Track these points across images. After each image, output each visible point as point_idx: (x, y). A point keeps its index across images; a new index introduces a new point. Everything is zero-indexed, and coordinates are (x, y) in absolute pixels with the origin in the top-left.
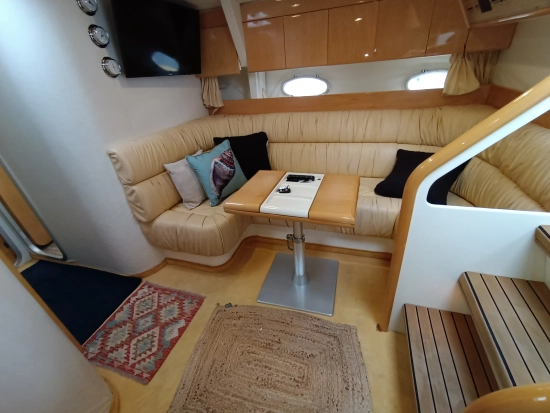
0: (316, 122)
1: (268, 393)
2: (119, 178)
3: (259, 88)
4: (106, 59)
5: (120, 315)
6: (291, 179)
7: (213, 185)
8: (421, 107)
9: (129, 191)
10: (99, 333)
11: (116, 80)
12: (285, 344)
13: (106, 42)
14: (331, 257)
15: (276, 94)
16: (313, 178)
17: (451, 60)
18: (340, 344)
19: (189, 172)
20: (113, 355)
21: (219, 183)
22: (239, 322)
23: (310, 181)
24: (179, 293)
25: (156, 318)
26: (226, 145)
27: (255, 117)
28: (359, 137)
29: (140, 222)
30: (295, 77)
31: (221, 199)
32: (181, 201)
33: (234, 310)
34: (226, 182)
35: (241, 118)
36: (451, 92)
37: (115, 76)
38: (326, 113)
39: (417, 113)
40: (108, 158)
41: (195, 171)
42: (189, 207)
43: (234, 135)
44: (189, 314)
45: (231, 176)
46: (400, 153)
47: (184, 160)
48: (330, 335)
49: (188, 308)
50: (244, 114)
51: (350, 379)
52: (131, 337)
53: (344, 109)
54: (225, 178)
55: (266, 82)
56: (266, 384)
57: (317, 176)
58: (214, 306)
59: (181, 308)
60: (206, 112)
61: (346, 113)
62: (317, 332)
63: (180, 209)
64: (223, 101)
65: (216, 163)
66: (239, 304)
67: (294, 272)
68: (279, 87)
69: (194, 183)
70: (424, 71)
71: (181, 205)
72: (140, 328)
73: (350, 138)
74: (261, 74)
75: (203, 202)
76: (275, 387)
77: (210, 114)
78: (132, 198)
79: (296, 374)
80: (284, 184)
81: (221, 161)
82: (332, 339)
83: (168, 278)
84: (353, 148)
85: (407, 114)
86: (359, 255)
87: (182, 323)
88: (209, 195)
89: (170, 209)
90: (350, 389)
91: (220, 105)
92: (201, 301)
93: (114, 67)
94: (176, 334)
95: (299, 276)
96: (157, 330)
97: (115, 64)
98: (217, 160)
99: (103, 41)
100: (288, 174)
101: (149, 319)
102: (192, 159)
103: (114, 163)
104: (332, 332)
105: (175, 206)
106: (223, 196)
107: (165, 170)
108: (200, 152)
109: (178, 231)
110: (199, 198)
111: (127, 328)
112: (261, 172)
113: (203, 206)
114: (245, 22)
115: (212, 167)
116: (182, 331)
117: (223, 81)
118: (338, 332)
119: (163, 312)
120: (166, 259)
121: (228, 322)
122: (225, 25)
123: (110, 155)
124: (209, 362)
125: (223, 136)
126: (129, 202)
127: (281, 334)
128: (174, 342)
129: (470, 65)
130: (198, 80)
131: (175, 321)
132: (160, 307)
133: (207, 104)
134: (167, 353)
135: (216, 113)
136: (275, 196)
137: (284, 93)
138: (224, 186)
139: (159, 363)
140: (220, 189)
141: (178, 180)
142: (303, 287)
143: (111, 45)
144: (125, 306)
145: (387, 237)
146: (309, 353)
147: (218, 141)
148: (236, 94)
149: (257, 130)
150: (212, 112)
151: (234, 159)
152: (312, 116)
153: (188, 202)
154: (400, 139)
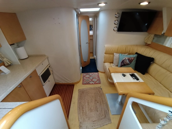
1: (87, 104)
4: (115, 27)
5: (91, 74)
7: (120, 64)
10: (87, 73)
11: (115, 32)
12: (98, 104)
13: (117, 24)
16: (138, 79)
18: (104, 118)
19: (118, 57)
20: (84, 77)
21: (122, 64)
22: (98, 92)
24: (99, 79)
25: (92, 79)
32: (113, 63)
33: (101, 90)
42: (114, 65)
44: (96, 83)
45: (128, 64)
47: (119, 54)
48: (105, 115)
49: (97, 82)
51: (96, 122)
52: (88, 78)
54: (125, 64)
56: (88, 103)
58: (100, 86)
59: (96, 81)
62: (104, 111)
65: (126, 59)
66: (103, 91)
69: (117, 60)
72: (90, 78)
76: (88, 105)
79: (92, 108)
82: (104, 116)
83: (101, 75)
87: (94, 83)
88: (118, 65)
90: (94, 123)
92: (100, 83)
93: (116, 29)
94: (91, 83)
96: (91, 80)
98: (127, 58)
101: (92, 78)
102: (121, 55)
104: (106, 115)
105: (111, 63)
107: (113, 54)
110: (116, 65)
111: (89, 76)
113: (116, 67)
115: (124, 59)
116: (92, 84)
118: (107, 117)
119: (94, 79)
121: (97, 90)
123: (105, 46)
124: (88, 91)
127: (100, 102)
128: (90, 84)
131: (94, 82)
132: (95, 78)
134: (88, 84)
135: (147, 45)
139: (86, 84)
140: (122, 66)
144: (92, 73)
146: (98, 110)
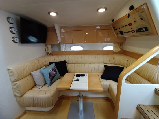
0: (81, 58)
2: (10, 79)
3: (63, 48)
4: (14, 37)
6: (78, 76)
7: (49, 79)
8: (109, 54)
9: (14, 84)
11: (17, 44)
13: (15, 32)
14: (90, 101)
15: (68, 50)
16: (84, 75)
17: (113, 44)
19: (40, 75)
21: (51, 78)
23: (84, 76)
26: (53, 65)
27: (62, 56)
28: (94, 62)
29: (16, 96)
30: (74, 46)
31: (51, 83)
32: (35, 85)
34: (53, 77)
35: (58, 56)
36: (115, 51)
37: (16, 43)
38: (84, 55)
39: (108, 56)
40: (7, 71)
41: (43, 74)
42: (39, 88)
43: (56, 61)
45: (55, 75)
46: (105, 66)
47: (39, 70)
50: (59, 55)
53: (89, 54)
54: (53, 76)
55: (66, 46)
57: (86, 74)
60: (46, 54)
61: (89, 56)
63: (35, 89)
64: (52, 51)
65: (50, 71)
67: (79, 109)
68: (69, 48)
69: (42, 78)
70: (107, 46)
71: (35, 87)
73: (91, 62)
74: (64, 44)
75: (44, 85)
77: (47, 55)
78: (15, 87)
80: (76, 78)
81: (52, 70)
84: (92, 65)
85: (105, 56)
86: (98, 99)
88: (47, 82)
89: (31, 89)
91: (51, 52)
95: (81, 111)
97: (17, 39)
98: (51, 70)
99: (14, 32)
100: (76, 74)
102: (41, 70)
103: (9, 73)
105: (33, 87)
106: (52, 82)
107: (31, 74)
108: (44, 67)
109: (34, 99)
110: (43, 84)
112: (67, 74)
113: (44, 87)
114: (61, 31)
117: (52, 46)
120: (26, 111)
122: (55, 31)
123: (8, 70)
125: (52, 62)
126: (13, 88)
129: (118, 45)
130: (44, 45)
133: (47, 52)
135: (50, 55)
136: (74, 83)
137: (71, 50)
138: (53, 79)
140: (52, 80)
141: (36, 78)
142: (82, 115)
143: (17, 33)
145: (107, 92)
147: (50, 63)
148: (56, 49)
149: (63, 60)
150: (48, 54)
151: (56, 69)
152: (80, 56)
153: (38, 86)
154: (105, 62)
